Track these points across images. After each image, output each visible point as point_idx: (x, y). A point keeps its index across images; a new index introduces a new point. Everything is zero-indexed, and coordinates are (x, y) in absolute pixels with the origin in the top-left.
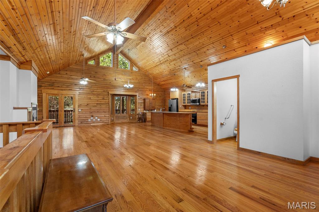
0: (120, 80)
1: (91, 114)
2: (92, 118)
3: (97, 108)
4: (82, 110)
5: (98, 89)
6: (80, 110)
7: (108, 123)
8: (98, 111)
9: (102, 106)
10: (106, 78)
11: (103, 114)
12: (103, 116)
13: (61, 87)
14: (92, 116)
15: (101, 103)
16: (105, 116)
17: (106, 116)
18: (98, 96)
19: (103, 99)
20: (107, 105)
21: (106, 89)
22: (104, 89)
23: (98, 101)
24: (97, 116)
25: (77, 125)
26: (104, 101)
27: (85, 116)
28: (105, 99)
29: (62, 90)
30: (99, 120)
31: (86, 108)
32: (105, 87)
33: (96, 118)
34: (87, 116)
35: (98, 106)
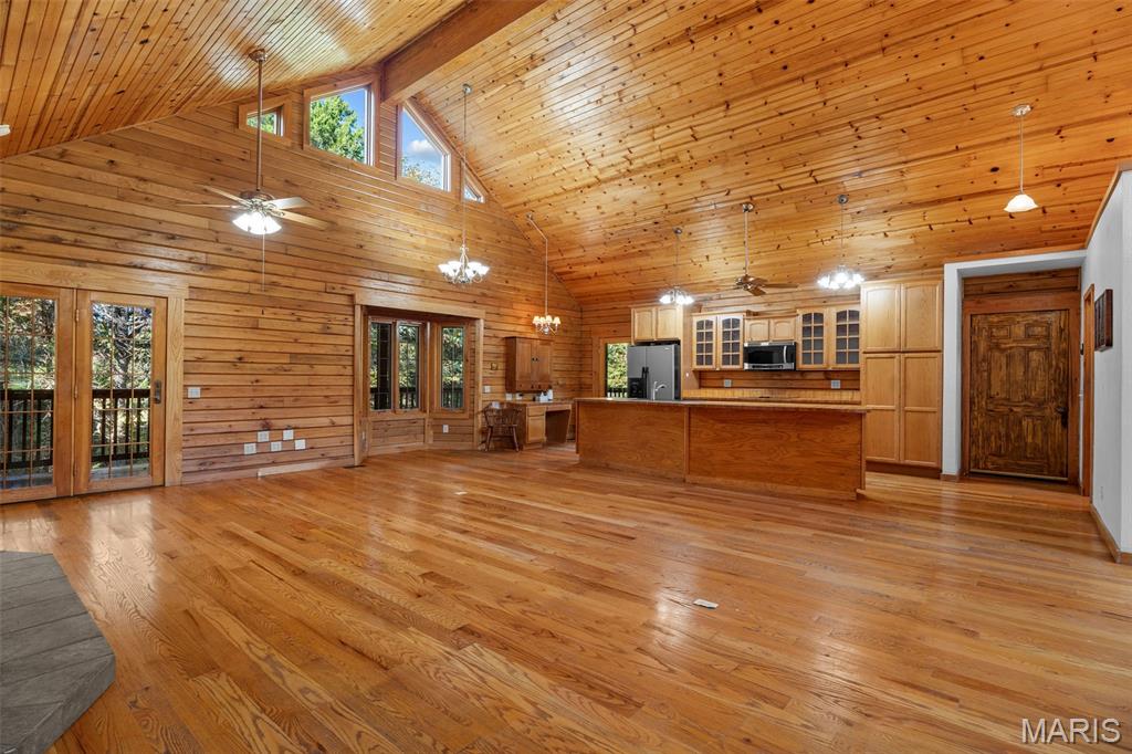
0: (407, 238)
1: (263, 414)
2: (263, 436)
3: (291, 380)
4: (205, 388)
5: (301, 273)
6: (194, 392)
7: (349, 462)
8: (297, 399)
9: (319, 369)
10: (340, 222)
11: (323, 411)
12: (325, 421)
13: (75, 244)
14: (267, 427)
15: (314, 350)
16: (333, 425)
17: (337, 420)
18: (301, 313)
19: (326, 331)
20: (344, 367)
21: (341, 278)
22: (329, 277)
23: (296, 341)
24: (293, 423)
25: (178, 478)
26: (332, 340)
27: (224, 427)
28: (335, 329)
29: (81, 262)
30: (300, 444)
31: (229, 380)
32: (336, 269)
33: (288, 435)
34: (237, 426)
35: (299, 369)
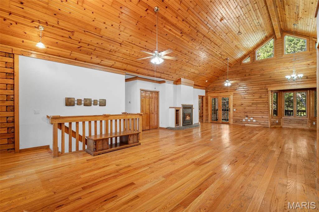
0: (287, 70)
1: (246, 114)
2: (246, 118)
3: (252, 108)
4: (236, 109)
5: (254, 87)
6: (235, 110)
7: (267, 126)
8: (253, 112)
9: (258, 106)
10: (264, 73)
11: (260, 114)
12: (260, 117)
13: (220, 90)
14: (247, 117)
15: (257, 102)
16: (263, 118)
17: (264, 117)
18: (254, 95)
19: (260, 97)
20: (266, 105)
21: (265, 86)
22: (262, 86)
23: (253, 100)
24: (253, 116)
25: (232, 123)
26: (262, 99)
27: (239, 116)
28: (263, 97)
29: (220, 93)
30: (254, 121)
31: (241, 108)
32: (263, 84)
33: (252, 119)
34: (241, 116)
35: (253, 106)
